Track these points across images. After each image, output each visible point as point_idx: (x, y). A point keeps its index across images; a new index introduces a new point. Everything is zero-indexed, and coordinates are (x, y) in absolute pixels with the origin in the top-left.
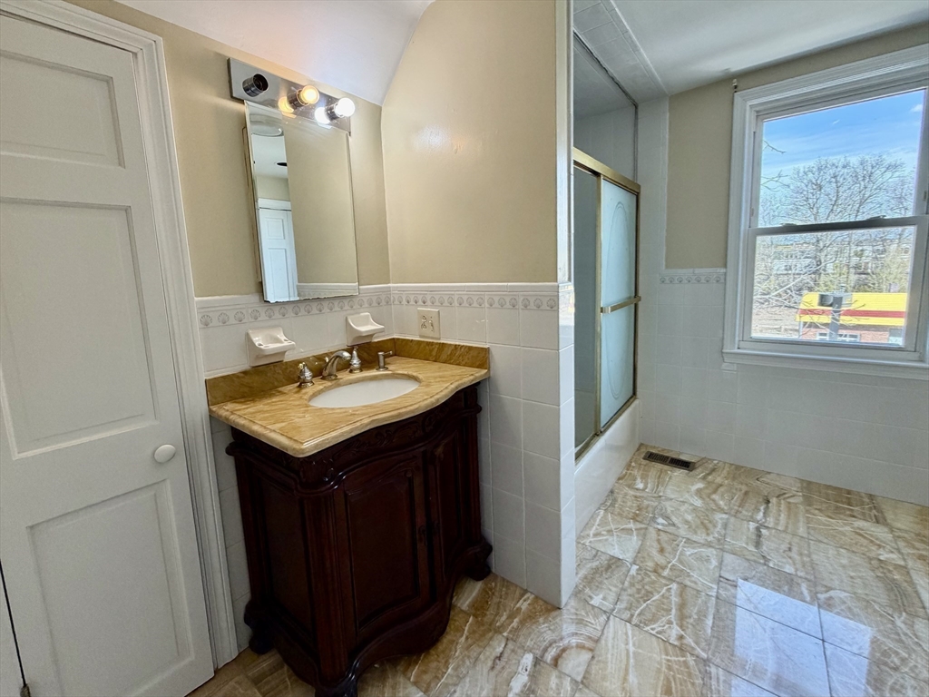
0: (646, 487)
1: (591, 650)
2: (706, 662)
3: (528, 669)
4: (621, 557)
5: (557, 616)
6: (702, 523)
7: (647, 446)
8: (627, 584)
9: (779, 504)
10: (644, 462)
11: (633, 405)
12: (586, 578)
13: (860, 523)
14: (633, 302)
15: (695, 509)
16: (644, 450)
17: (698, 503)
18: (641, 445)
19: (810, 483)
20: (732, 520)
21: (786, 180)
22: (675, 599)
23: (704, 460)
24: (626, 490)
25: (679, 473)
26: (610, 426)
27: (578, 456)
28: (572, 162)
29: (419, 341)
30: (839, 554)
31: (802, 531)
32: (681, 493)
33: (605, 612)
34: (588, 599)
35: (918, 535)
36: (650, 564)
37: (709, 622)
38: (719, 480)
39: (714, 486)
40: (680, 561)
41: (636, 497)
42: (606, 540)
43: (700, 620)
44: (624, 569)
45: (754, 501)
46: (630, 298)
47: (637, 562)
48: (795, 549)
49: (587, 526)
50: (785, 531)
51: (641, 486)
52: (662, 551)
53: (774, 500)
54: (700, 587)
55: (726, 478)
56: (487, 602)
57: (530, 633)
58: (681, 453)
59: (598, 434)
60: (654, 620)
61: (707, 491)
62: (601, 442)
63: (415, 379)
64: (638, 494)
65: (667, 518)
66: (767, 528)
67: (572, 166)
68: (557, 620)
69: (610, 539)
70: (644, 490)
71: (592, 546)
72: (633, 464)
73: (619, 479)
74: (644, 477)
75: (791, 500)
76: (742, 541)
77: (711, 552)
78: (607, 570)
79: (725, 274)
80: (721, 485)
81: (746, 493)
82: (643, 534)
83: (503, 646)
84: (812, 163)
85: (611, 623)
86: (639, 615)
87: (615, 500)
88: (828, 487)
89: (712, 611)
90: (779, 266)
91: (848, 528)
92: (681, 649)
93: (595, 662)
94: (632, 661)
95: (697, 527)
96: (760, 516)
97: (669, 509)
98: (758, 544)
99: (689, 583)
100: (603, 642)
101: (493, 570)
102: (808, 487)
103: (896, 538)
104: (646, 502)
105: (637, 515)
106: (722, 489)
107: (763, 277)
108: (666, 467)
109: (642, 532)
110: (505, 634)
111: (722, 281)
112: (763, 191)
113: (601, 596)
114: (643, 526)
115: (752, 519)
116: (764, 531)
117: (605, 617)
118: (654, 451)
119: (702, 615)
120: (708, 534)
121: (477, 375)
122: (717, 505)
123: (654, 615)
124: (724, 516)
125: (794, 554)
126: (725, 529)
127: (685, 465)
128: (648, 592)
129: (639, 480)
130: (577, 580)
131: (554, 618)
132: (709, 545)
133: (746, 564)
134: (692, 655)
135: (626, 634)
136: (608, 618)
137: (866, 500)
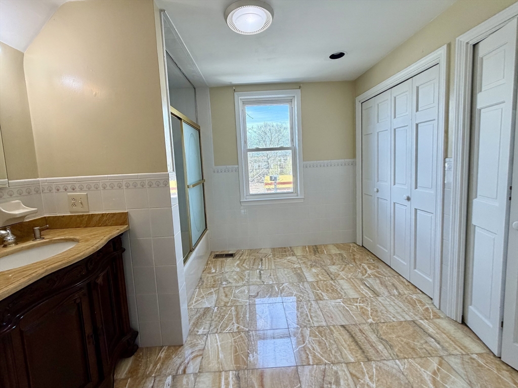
0: (216, 270)
1: (201, 355)
2: (248, 332)
3: (170, 384)
4: (209, 306)
5: (182, 349)
6: (241, 277)
7: (214, 252)
8: (213, 317)
9: (265, 260)
10: (214, 260)
11: (206, 234)
12: (194, 324)
13: (289, 258)
14: (202, 182)
15: (237, 273)
16: (213, 254)
17: (238, 270)
18: (212, 252)
19: (274, 248)
20: (251, 272)
21: (255, 130)
22: (234, 313)
23: (238, 251)
24: (208, 275)
25: (229, 260)
26: (196, 246)
27: (185, 261)
28: (170, 113)
29: (70, 216)
30: (284, 271)
31: (273, 267)
32: (231, 267)
33: (205, 335)
34: (196, 333)
35: (303, 256)
36: (223, 303)
37: (248, 316)
38: (245, 258)
39: (243, 260)
40: (234, 297)
41: (212, 277)
42: (202, 302)
43: (244, 317)
44: (212, 311)
45: (258, 261)
46: (200, 180)
47: (217, 305)
48: (272, 274)
49: (191, 299)
50: (268, 269)
51: (214, 271)
52: (226, 296)
53: (264, 259)
54: (243, 304)
55: (247, 256)
56: (139, 365)
57: (168, 367)
58: (229, 251)
59: (191, 251)
60: (227, 327)
61: (241, 264)
62: (194, 255)
63: (73, 240)
64: (213, 275)
65: (226, 281)
66: (263, 270)
67: (170, 115)
68: (182, 351)
69: (203, 300)
70: (215, 272)
71: (195, 307)
72: (209, 262)
73: (204, 271)
74: (215, 267)
75: (269, 257)
76: (255, 279)
77: (245, 288)
78: (203, 316)
79: (238, 168)
80: (246, 259)
81: (255, 259)
82: (218, 292)
83: (153, 381)
84: (262, 123)
85: (209, 338)
86: (220, 327)
87: (203, 282)
88: (279, 248)
89: (248, 310)
90: (256, 165)
91: (286, 261)
92: (238, 332)
93: (203, 360)
94: (220, 349)
95: (239, 280)
96: (260, 267)
97: (227, 277)
98: (260, 278)
99: (238, 304)
100: (206, 348)
101: (140, 346)
102: (273, 250)
103: (298, 259)
104: (217, 277)
105: (214, 285)
106: (246, 261)
107: (251, 170)
108: (224, 259)
109: (217, 291)
110: (153, 375)
111: (237, 171)
112: (248, 134)
113: (203, 328)
114: (218, 288)
115: (258, 269)
116: (262, 272)
117: (205, 337)
118: (218, 253)
119: (245, 314)
120: (243, 281)
121: (121, 229)
122: (245, 268)
123: (227, 324)
124: (249, 271)
125: (272, 277)
126: (249, 276)
127: (231, 255)
128: (223, 316)
129: (213, 269)
130: (190, 327)
131: (180, 352)
132: (244, 285)
133: (258, 287)
134: (243, 332)
135: (216, 339)
136: (207, 336)
137: (289, 249)
